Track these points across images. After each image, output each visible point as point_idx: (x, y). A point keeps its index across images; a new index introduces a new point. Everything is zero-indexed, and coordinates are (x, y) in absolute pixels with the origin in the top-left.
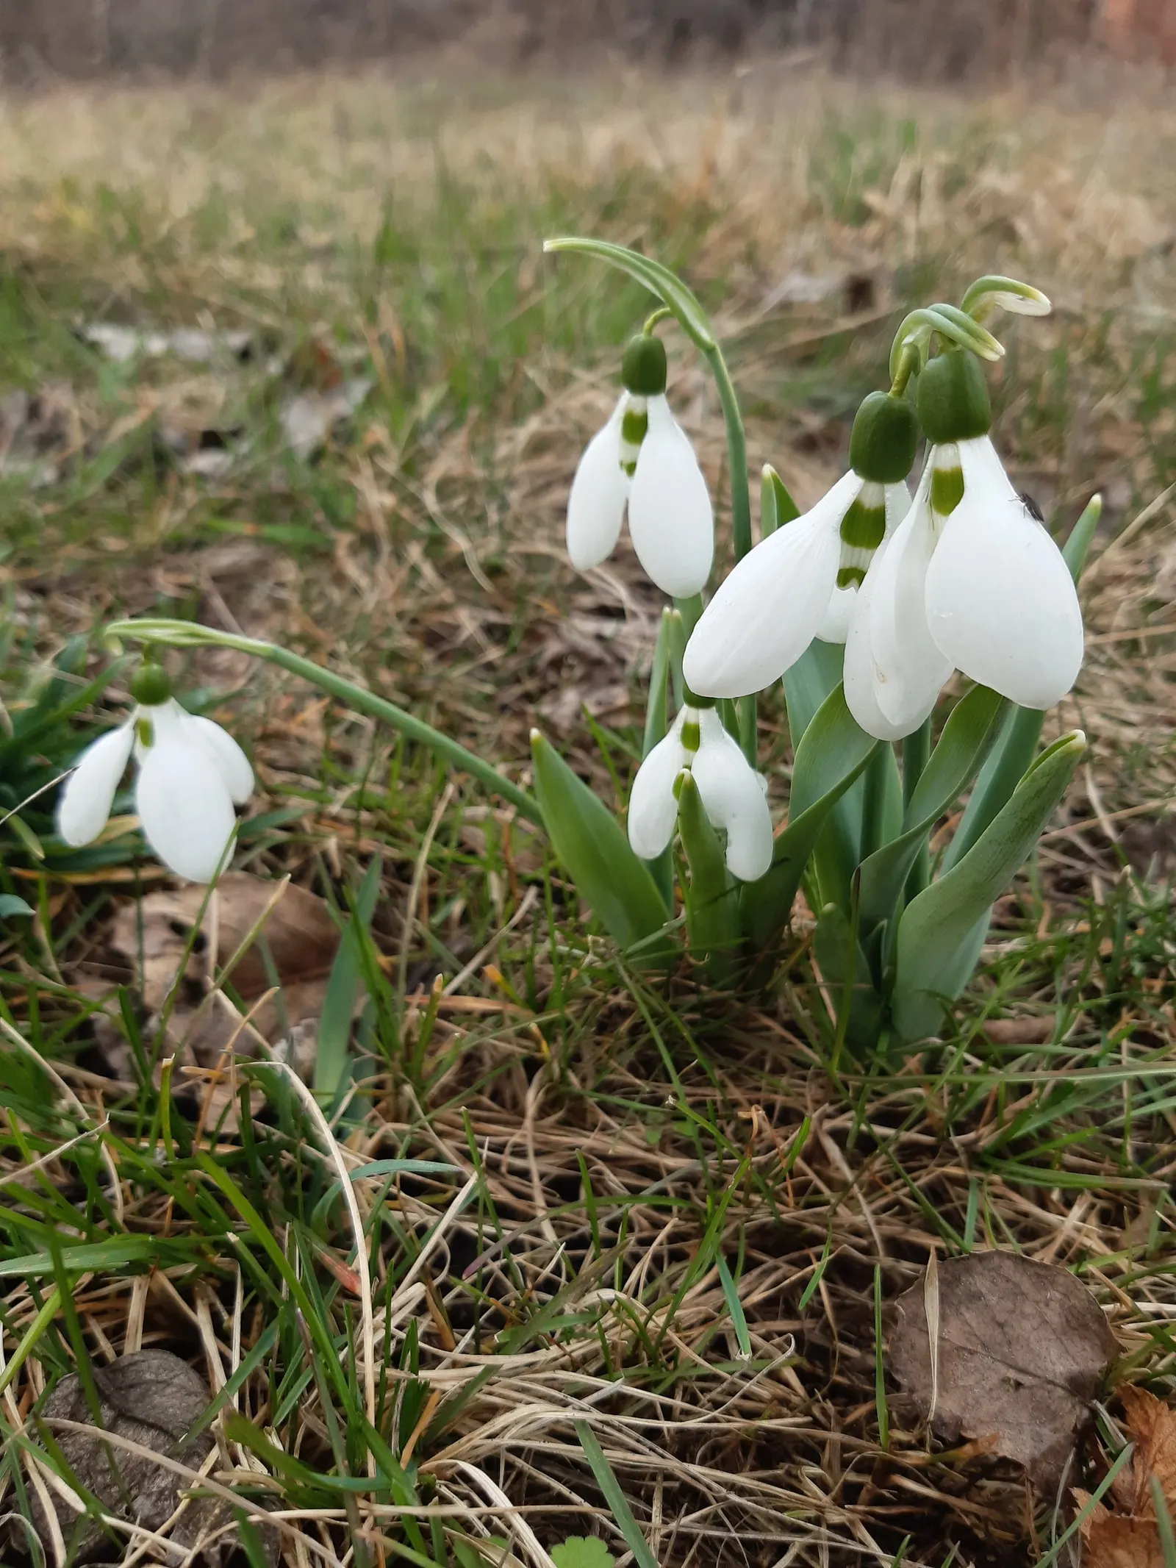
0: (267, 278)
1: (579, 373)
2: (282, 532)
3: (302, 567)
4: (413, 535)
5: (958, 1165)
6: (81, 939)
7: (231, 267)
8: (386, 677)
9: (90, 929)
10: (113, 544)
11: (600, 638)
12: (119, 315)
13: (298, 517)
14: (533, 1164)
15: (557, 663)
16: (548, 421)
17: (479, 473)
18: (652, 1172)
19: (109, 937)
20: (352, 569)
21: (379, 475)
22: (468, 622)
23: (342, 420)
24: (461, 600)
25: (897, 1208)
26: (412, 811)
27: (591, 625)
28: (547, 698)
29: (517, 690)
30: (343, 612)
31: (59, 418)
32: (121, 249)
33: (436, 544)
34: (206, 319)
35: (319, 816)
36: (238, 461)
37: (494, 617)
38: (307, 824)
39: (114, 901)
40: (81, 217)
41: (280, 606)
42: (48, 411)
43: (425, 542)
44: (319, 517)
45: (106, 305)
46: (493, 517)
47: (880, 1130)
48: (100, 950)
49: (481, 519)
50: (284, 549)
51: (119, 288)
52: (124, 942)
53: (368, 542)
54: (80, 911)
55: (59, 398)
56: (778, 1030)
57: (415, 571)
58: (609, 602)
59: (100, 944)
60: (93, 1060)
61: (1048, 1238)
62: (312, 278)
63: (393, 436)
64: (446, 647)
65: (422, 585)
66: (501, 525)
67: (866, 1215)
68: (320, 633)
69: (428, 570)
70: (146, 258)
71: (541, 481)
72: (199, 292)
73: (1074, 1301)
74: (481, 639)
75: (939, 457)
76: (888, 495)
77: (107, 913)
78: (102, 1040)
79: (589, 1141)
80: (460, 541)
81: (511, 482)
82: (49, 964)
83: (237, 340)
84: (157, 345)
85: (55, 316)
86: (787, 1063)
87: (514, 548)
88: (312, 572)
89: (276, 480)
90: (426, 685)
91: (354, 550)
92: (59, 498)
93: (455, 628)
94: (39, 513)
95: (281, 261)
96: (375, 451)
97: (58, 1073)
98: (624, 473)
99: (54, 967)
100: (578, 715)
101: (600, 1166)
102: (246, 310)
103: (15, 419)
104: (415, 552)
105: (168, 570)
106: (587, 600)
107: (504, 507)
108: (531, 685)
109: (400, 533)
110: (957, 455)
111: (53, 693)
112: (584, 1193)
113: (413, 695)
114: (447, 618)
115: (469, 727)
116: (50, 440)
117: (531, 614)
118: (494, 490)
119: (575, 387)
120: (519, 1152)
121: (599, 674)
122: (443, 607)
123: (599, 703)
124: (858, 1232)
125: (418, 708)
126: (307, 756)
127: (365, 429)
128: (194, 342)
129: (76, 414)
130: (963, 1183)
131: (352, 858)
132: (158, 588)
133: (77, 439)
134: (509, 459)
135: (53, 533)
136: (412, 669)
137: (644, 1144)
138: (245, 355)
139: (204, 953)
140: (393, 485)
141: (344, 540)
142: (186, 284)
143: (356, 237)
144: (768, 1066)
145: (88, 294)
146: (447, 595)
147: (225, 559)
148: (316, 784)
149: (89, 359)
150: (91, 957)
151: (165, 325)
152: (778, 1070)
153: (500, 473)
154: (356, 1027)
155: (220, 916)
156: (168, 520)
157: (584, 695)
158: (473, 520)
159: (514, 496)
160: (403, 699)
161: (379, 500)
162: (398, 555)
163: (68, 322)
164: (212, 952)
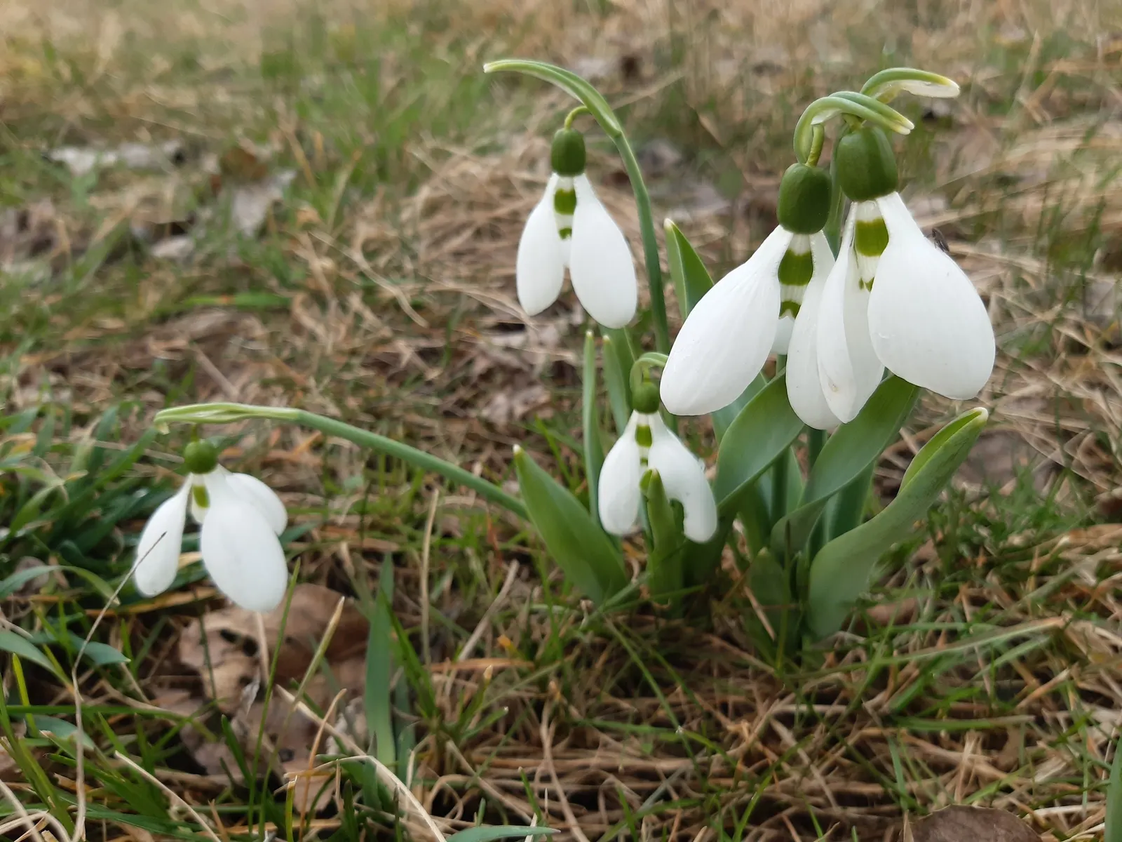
0: (186, 98)
1: (453, 149)
2: (243, 298)
3: (265, 322)
4: (351, 288)
5: (874, 725)
6: (150, 657)
7: (157, 93)
8: (352, 403)
9: (156, 648)
10: (111, 323)
11: (508, 349)
12: (76, 139)
13: (256, 286)
14: (557, 786)
15: (487, 376)
16: (436, 188)
17: (392, 234)
18: (652, 776)
19: (174, 651)
20: (308, 320)
21: (317, 245)
22: (405, 349)
23: (277, 204)
24: (397, 333)
25: (837, 768)
26: (399, 509)
27: (500, 340)
28: (481, 402)
29: (453, 398)
30: (307, 355)
31: (47, 226)
32: (67, 88)
33: (370, 293)
34: (144, 134)
35: (326, 525)
36: (199, 245)
37: (423, 343)
38: (316, 534)
39: (172, 622)
40: (31, 65)
41: (256, 356)
42: (34, 221)
43: (361, 293)
44: (273, 282)
45: (63, 131)
46: (409, 266)
47: (818, 708)
48: (167, 663)
49: (399, 269)
50: (247, 310)
51: (71, 117)
52: (190, 656)
53: (318, 299)
54: (146, 636)
55: (42, 210)
56: (717, 642)
57: (358, 317)
58: (506, 320)
59: (167, 658)
60: (184, 761)
61: (953, 772)
62: (222, 96)
63: (322, 214)
64: (392, 372)
65: (365, 326)
66: (416, 272)
67: (817, 779)
68: (292, 373)
69: (369, 316)
70: (89, 92)
71: (439, 234)
72: (134, 114)
73: (1015, 834)
74: (419, 362)
75: (860, 212)
76: (813, 243)
77: (167, 632)
78: (189, 743)
79: (595, 760)
80: (390, 289)
81: (416, 237)
82: (130, 683)
83: (171, 147)
84: (110, 158)
85: (26, 146)
86: (727, 666)
87: (430, 288)
88: (273, 327)
89: (233, 257)
90: (385, 404)
91: (306, 305)
92: (58, 290)
93: (397, 356)
94: (45, 305)
95: (194, 84)
96: (308, 227)
97: (157, 778)
98: (558, 236)
99: (135, 686)
100: (510, 414)
101: (611, 778)
102: (175, 124)
103: (10, 230)
104: (355, 302)
105: (158, 338)
106: (490, 321)
107: (414, 257)
108: (464, 393)
109: (341, 288)
110: (877, 209)
111: (96, 460)
112: (602, 802)
113: (376, 415)
114: (389, 349)
115: (423, 433)
116: (40, 246)
117: (454, 338)
118: (405, 246)
119: (454, 159)
120: (546, 779)
121: (519, 379)
122: (385, 341)
123: (526, 403)
124: (812, 793)
125: (384, 425)
126: (301, 476)
127: (297, 211)
128: (136, 153)
129: (60, 222)
130: (882, 739)
131: (358, 556)
132: (153, 354)
133: (64, 242)
134: (412, 220)
135: (61, 320)
136: (372, 393)
137: (639, 754)
138: (178, 159)
139: (257, 656)
140: (331, 253)
141: (299, 298)
142: (124, 109)
143: (244, 62)
144: (715, 672)
145: (48, 125)
146: (386, 332)
147: (202, 324)
148: (318, 499)
149: (59, 176)
150: (161, 671)
151: (113, 145)
152: (724, 674)
153: (409, 232)
154: (393, 697)
155: (265, 623)
156: (151, 299)
157: (510, 397)
158: (394, 270)
159: (421, 248)
160: (367, 418)
161: (322, 265)
162: (344, 307)
163: (35, 149)
164: (263, 651)
